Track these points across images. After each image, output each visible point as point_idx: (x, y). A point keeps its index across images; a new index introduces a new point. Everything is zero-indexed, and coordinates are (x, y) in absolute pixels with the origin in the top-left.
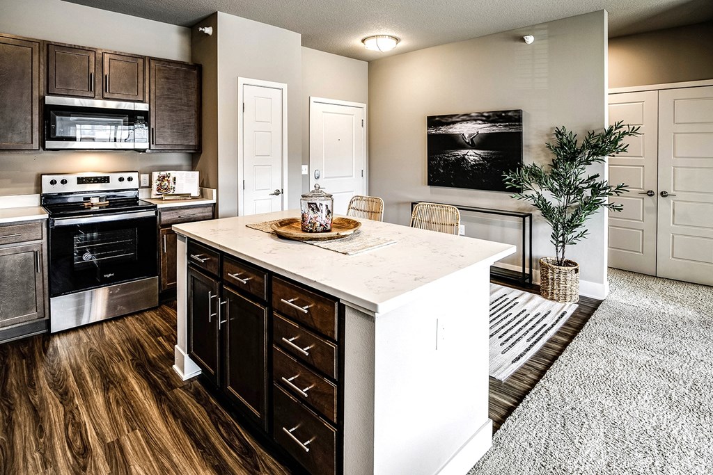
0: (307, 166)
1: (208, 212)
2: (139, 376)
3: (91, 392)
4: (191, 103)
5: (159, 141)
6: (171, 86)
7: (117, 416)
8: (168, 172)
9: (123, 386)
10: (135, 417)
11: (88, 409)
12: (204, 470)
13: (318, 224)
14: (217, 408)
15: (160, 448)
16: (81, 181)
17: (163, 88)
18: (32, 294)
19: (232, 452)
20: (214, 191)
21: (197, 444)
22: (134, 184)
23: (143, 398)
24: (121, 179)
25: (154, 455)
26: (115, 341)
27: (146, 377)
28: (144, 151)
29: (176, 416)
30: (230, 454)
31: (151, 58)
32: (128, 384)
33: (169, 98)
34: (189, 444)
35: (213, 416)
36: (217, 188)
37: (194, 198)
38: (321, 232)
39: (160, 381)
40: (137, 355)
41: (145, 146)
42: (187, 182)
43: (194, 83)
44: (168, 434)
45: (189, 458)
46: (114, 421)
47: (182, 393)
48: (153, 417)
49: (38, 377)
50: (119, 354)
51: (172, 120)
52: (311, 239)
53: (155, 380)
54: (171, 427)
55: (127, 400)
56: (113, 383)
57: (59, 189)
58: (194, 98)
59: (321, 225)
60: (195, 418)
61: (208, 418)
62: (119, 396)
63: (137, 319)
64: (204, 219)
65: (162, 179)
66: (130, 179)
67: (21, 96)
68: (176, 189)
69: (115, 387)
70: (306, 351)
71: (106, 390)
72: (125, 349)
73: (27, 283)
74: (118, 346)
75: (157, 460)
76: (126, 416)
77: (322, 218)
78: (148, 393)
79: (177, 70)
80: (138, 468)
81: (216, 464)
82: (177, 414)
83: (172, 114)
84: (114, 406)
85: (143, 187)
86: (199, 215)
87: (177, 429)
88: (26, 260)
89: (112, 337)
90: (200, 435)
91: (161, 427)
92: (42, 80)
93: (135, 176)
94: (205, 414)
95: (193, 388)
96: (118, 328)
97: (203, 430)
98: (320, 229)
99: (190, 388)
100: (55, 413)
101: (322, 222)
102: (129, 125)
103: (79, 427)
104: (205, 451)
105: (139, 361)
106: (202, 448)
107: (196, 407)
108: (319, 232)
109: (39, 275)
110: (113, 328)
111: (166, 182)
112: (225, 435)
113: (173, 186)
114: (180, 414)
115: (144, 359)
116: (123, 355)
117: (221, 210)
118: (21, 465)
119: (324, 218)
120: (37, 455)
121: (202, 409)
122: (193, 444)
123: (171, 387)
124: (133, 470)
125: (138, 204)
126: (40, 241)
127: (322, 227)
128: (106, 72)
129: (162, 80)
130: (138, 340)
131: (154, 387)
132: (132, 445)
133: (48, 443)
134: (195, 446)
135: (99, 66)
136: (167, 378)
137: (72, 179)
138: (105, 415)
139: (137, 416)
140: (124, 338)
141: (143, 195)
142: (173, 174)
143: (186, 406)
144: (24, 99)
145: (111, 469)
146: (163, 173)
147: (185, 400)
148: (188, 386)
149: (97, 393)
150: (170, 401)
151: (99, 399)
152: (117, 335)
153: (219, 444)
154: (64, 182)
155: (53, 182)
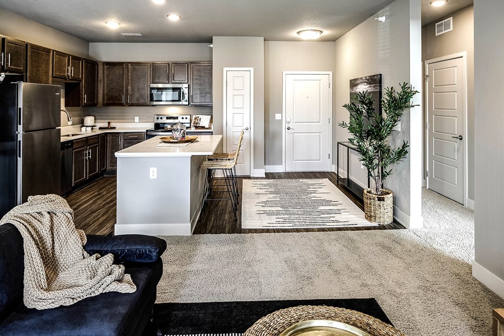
0: (280, 115)
4: (209, 82)
5: (195, 101)
6: (200, 75)
16: (168, 118)
17: (196, 76)
20: (212, 125)
24: (183, 118)
31: (191, 63)
33: (199, 80)
37: (206, 129)
41: (187, 103)
42: (205, 121)
51: (200, 91)
57: (160, 121)
65: (196, 118)
66: (186, 118)
67: (144, 85)
68: (200, 124)
79: (203, 66)
83: (200, 88)
92: (151, 78)
93: (188, 117)
111: (197, 120)
113: (199, 122)
128: (173, 72)
129: (196, 72)
135: (170, 70)
137: (164, 117)
142: (200, 116)
146: (197, 116)
154: (161, 118)
155: (158, 118)
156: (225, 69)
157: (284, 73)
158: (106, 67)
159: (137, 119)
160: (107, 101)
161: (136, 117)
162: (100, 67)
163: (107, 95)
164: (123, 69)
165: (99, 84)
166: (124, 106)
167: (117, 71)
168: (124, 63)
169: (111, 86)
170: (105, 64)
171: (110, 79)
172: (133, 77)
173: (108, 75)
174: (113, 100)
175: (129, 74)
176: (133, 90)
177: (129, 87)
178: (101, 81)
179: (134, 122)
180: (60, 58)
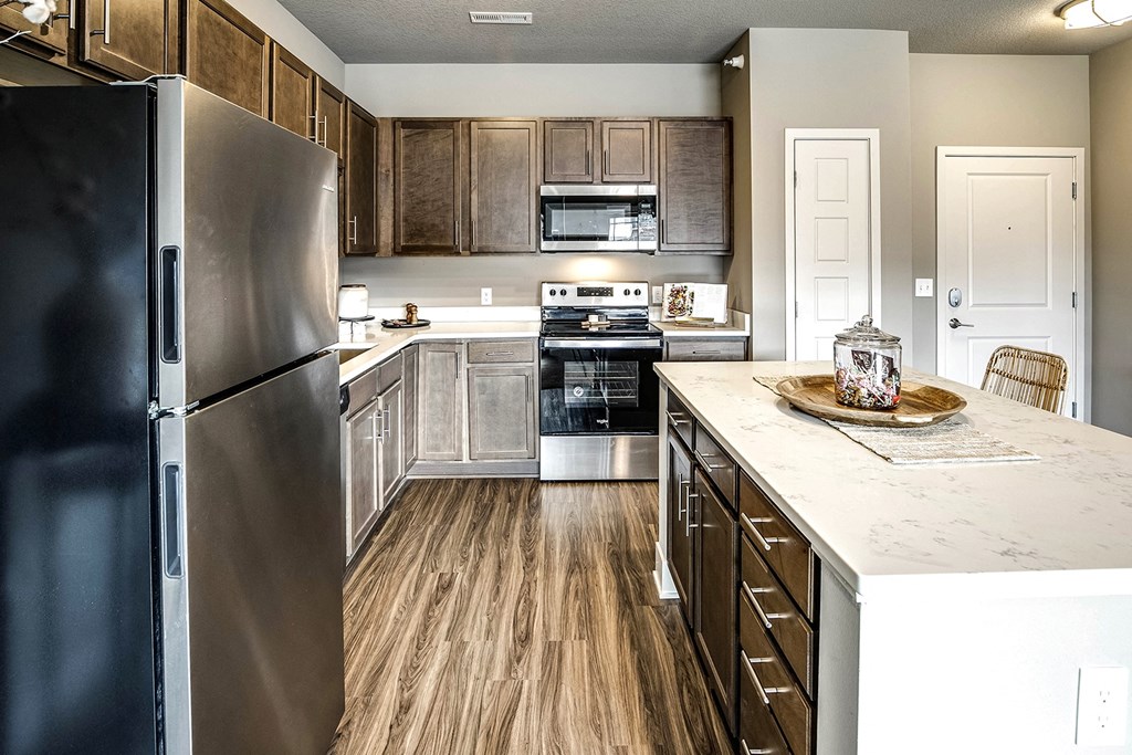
0: (929, 281)
1: (739, 349)
2: (610, 570)
3: (555, 568)
4: (717, 179)
5: (672, 237)
6: (688, 156)
7: (570, 611)
8: (684, 284)
9: (589, 574)
10: (588, 620)
11: (546, 587)
12: (642, 742)
13: (864, 392)
14: (690, 660)
15: (601, 680)
16: (582, 292)
17: (677, 160)
18: (523, 428)
19: (688, 737)
20: (747, 316)
21: (647, 699)
22: (643, 300)
23: (605, 601)
24: (627, 292)
25: (591, 685)
26: (600, 512)
27: (618, 572)
28: (652, 253)
29: (635, 644)
30: (684, 740)
31: (661, 120)
32: (595, 575)
33: (684, 174)
34: (636, 694)
35: (681, 669)
36: (751, 313)
37: (717, 327)
38: (871, 409)
39: (631, 586)
40: (617, 539)
41: (652, 245)
42: (710, 300)
43: (721, 147)
44: (616, 664)
45: (629, 713)
46: (565, 614)
47: (652, 616)
48: (608, 633)
49: (514, 528)
50: (598, 531)
51: (689, 206)
52: (840, 419)
53: (625, 582)
54: (623, 658)
55: (586, 595)
56: (580, 567)
57: (558, 301)
58: (721, 171)
59: (870, 395)
60: (656, 660)
61: (673, 668)
62: (580, 587)
63: (634, 489)
64: (731, 359)
65: (676, 294)
66: (637, 292)
67: (520, 188)
68: (694, 310)
69: (581, 572)
70: (769, 620)
71: (570, 572)
72: (608, 527)
73: (519, 412)
74: (601, 519)
75: (593, 694)
76: (579, 615)
77: (873, 382)
78: (614, 596)
79: (696, 130)
80: (569, 692)
81: (661, 743)
82: (636, 643)
83: (690, 197)
84: (571, 597)
85: (655, 305)
86: (722, 352)
87: (629, 665)
88: (519, 384)
89: (599, 506)
90: (655, 687)
91: (612, 652)
92: (539, 167)
93: (643, 288)
94: (672, 662)
95: (669, 614)
96: (608, 495)
97: (661, 682)
98: (868, 402)
99: (666, 613)
100: (515, 577)
101: (874, 391)
102: (632, 216)
103: (530, 603)
104: (653, 716)
105: (616, 549)
106: (652, 710)
107: (664, 644)
108: (865, 408)
109: (530, 405)
110: (603, 493)
111: (681, 299)
112: (687, 706)
113: (690, 305)
114: (639, 645)
115: (623, 548)
116: (602, 533)
117: (757, 348)
118: (470, 623)
119: (879, 383)
120: (485, 619)
121: (670, 651)
122: (642, 696)
123: (643, 601)
124: (563, 692)
125: (647, 328)
126: (530, 364)
127: (872, 400)
128: (606, 148)
129: (676, 148)
130: (625, 519)
131: (622, 590)
132: (573, 658)
133: (498, 610)
134: (643, 701)
135: (597, 141)
136: (642, 586)
137: (572, 290)
138: (559, 604)
139: (590, 622)
140: (611, 510)
141: (653, 317)
142: (691, 287)
143: (652, 637)
144: (523, 191)
145: (543, 675)
146: (678, 286)
147: (653, 628)
148: (661, 608)
149: (560, 573)
150: (634, 620)
151: (559, 579)
152: (605, 503)
153: (675, 716)
154: (563, 293)
155: (553, 293)
156: (791, 134)
157: (942, 151)
158: (402, 133)
159: (487, 293)
160: (406, 241)
161: (484, 290)
162: (385, 136)
163: (406, 220)
164: (455, 140)
165: (382, 186)
166: (458, 254)
167: (437, 144)
168: (458, 120)
169: (419, 194)
170: (398, 124)
171: (416, 170)
172: (483, 164)
173: (407, 157)
174: (423, 236)
175: (474, 155)
176: (483, 205)
177: (474, 196)
178: (387, 176)
179: (480, 305)
180: (291, 76)
